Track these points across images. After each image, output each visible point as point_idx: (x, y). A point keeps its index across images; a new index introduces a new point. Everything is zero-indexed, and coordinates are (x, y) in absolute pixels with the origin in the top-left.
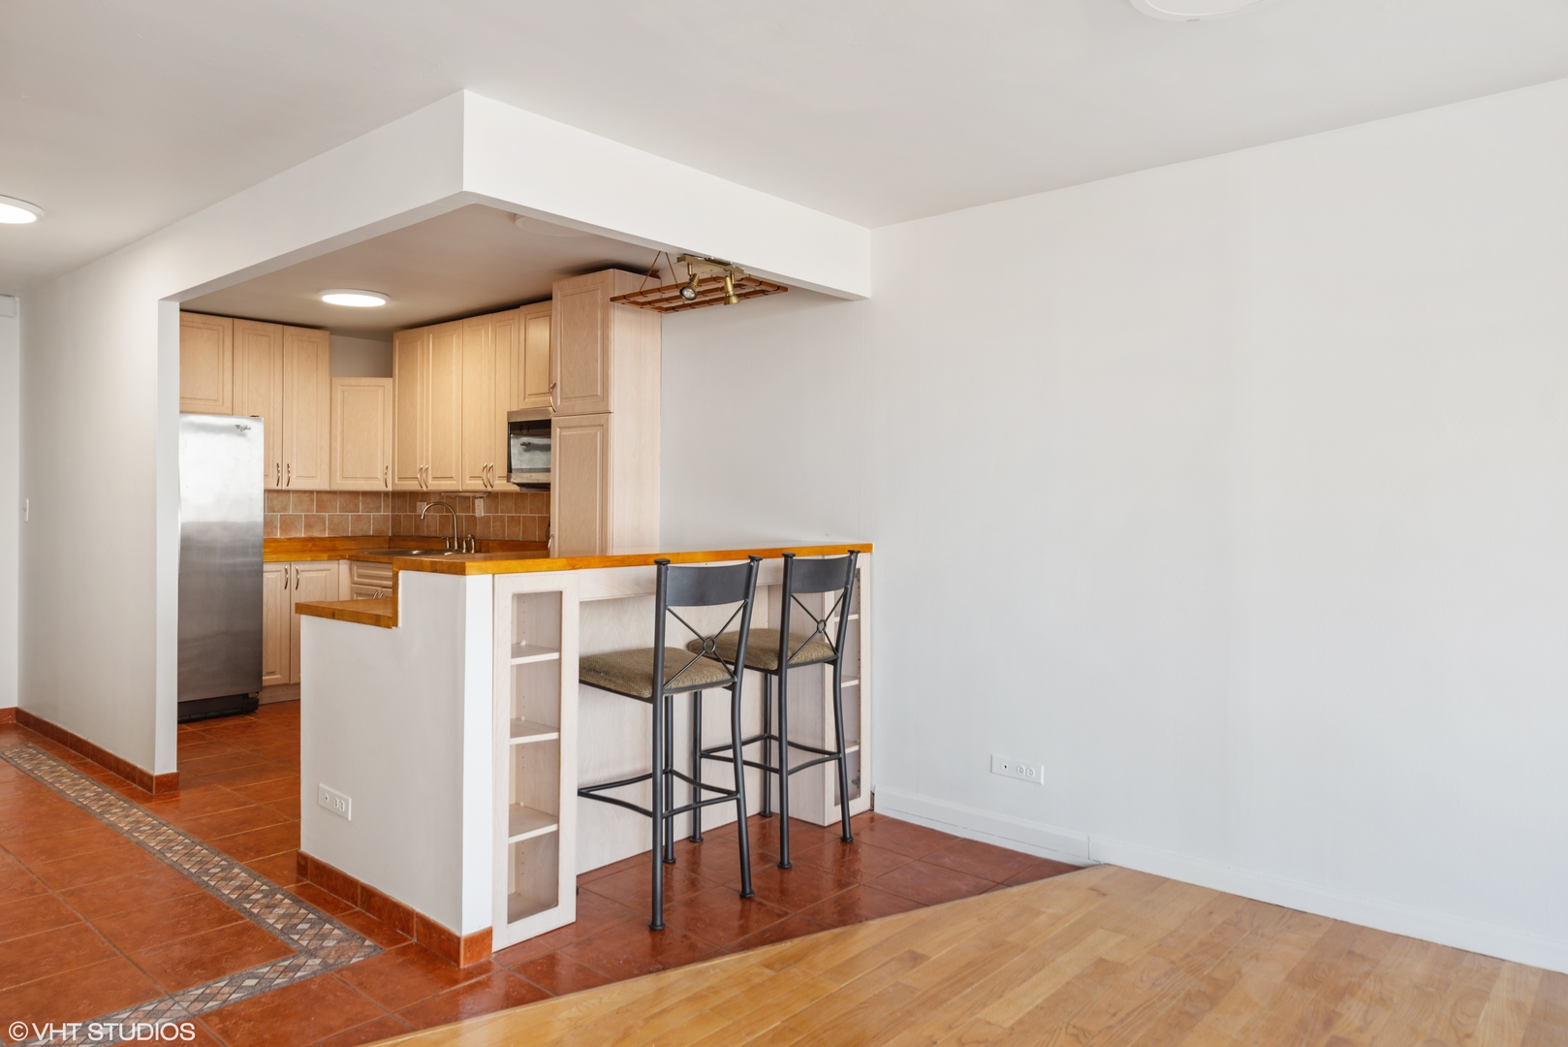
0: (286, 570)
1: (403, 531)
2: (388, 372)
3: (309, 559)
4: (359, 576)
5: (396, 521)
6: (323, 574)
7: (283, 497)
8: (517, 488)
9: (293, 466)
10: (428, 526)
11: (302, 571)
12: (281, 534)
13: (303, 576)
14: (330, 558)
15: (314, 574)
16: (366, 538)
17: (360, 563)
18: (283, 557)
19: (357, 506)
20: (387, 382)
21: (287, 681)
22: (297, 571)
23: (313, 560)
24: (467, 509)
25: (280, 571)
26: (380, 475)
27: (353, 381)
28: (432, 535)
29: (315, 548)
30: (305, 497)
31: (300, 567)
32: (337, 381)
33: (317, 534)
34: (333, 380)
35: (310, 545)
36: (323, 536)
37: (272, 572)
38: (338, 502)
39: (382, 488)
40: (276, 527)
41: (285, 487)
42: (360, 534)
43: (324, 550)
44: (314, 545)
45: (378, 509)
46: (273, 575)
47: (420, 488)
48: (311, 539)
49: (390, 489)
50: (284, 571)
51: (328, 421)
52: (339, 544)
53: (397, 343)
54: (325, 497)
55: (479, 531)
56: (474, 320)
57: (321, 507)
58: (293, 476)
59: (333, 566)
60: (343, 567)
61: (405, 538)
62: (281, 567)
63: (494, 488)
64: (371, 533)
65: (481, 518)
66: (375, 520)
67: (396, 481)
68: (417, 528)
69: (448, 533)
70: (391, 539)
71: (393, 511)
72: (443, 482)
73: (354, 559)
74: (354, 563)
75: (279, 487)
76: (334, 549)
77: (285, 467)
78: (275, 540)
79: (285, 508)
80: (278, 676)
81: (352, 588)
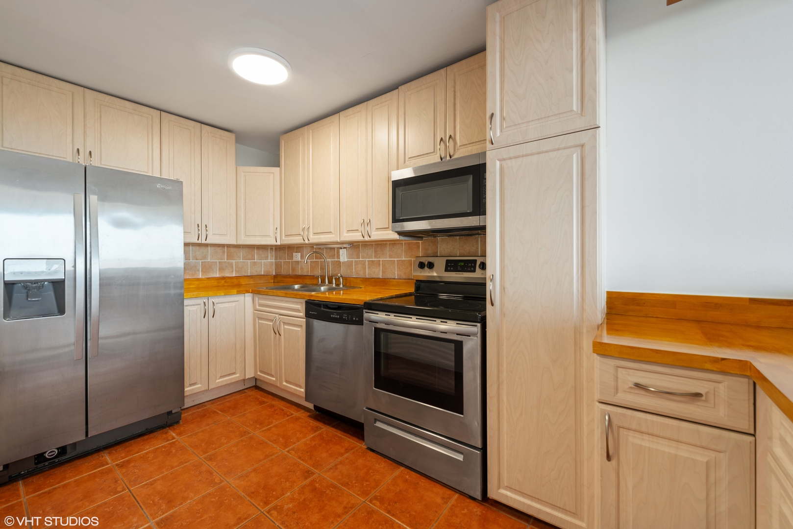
0: (204, 303)
1: (283, 272)
2: (276, 164)
3: (223, 294)
4: (260, 305)
5: (278, 265)
6: (234, 304)
7: (203, 249)
8: (396, 236)
9: (210, 227)
10: (302, 268)
11: (217, 303)
12: (202, 275)
13: (217, 307)
14: (239, 293)
15: (227, 305)
16: (260, 276)
17: (261, 296)
18: (202, 294)
19: (253, 256)
20: (276, 170)
21: (207, 388)
22: (213, 303)
23: (226, 295)
24: (333, 257)
25: (200, 304)
26: (272, 234)
27: (253, 169)
28: (305, 274)
29: (226, 284)
30: (219, 250)
31: (216, 300)
32: (242, 169)
33: (227, 275)
34: (238, 167)
35: (223, 282)
36: (231, 276)
37: (193, 305)
38: (242, 253)
39: (273, 243)
40: (199, 270)
41: (204, 242)
42: (255, 274)
43: (234, 286)
44: (225, 282)
45: (267, 258)
46: (193, 308)
47: (303, 241)
48: (224, 278)
49: (278, 243)
50: (203, 304)
51: (235, 197)
52: (243, 282)
53: (283, 143)
54: (232, 250)
55: (343, 271)
56: (350, 110)
57: (230, 257)
58: (210, 233)
59: (240, 298)
60: (248, 297)
61: (285, 277)
62: (200, 301)
63: (372, 238)
64: (263, 274)
65: (344, 263)
66: (265, 265)
67: (283, 238)
68: (293, 270)
69: (318, 272)
70: (275, 277)
71: (276, 259)
72: (322, 236)
73: (256, 292)
74: (255, 295)
75: (200, 241)
76: (238, 285)
77: (204, 227)
78: (198, 279)
79: (205, 257)
80: (199, 385)
81: (254, 313)
